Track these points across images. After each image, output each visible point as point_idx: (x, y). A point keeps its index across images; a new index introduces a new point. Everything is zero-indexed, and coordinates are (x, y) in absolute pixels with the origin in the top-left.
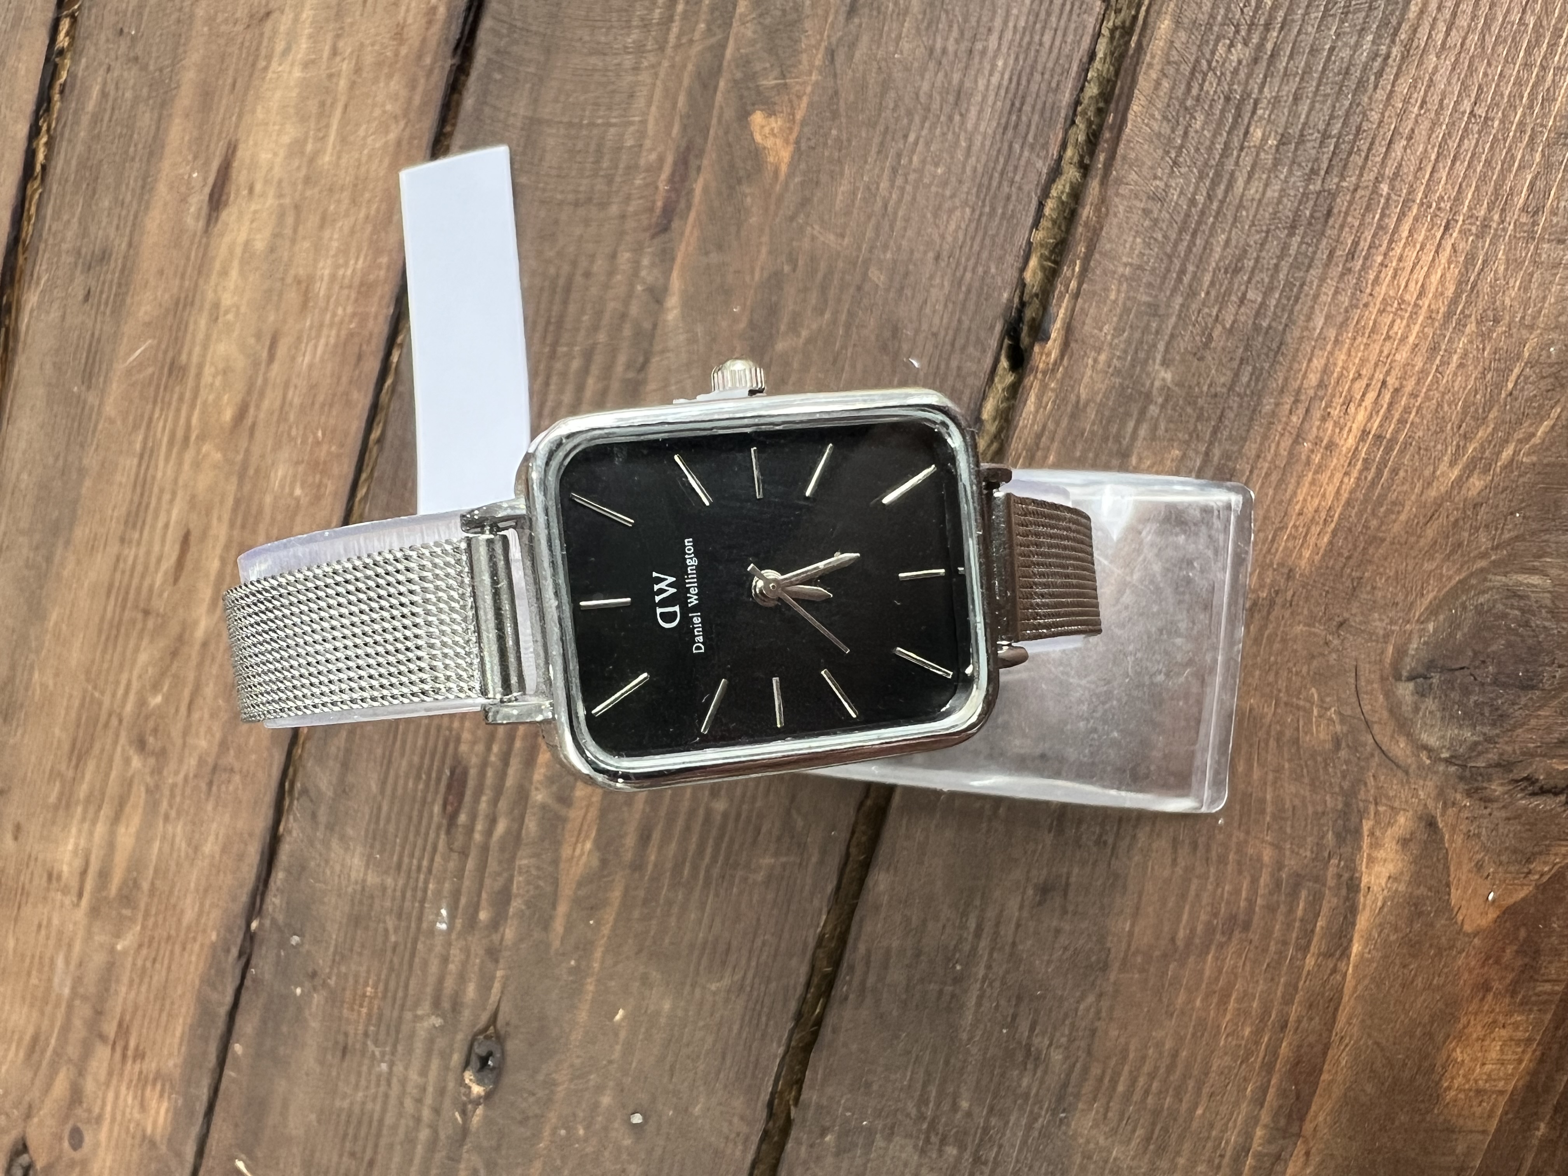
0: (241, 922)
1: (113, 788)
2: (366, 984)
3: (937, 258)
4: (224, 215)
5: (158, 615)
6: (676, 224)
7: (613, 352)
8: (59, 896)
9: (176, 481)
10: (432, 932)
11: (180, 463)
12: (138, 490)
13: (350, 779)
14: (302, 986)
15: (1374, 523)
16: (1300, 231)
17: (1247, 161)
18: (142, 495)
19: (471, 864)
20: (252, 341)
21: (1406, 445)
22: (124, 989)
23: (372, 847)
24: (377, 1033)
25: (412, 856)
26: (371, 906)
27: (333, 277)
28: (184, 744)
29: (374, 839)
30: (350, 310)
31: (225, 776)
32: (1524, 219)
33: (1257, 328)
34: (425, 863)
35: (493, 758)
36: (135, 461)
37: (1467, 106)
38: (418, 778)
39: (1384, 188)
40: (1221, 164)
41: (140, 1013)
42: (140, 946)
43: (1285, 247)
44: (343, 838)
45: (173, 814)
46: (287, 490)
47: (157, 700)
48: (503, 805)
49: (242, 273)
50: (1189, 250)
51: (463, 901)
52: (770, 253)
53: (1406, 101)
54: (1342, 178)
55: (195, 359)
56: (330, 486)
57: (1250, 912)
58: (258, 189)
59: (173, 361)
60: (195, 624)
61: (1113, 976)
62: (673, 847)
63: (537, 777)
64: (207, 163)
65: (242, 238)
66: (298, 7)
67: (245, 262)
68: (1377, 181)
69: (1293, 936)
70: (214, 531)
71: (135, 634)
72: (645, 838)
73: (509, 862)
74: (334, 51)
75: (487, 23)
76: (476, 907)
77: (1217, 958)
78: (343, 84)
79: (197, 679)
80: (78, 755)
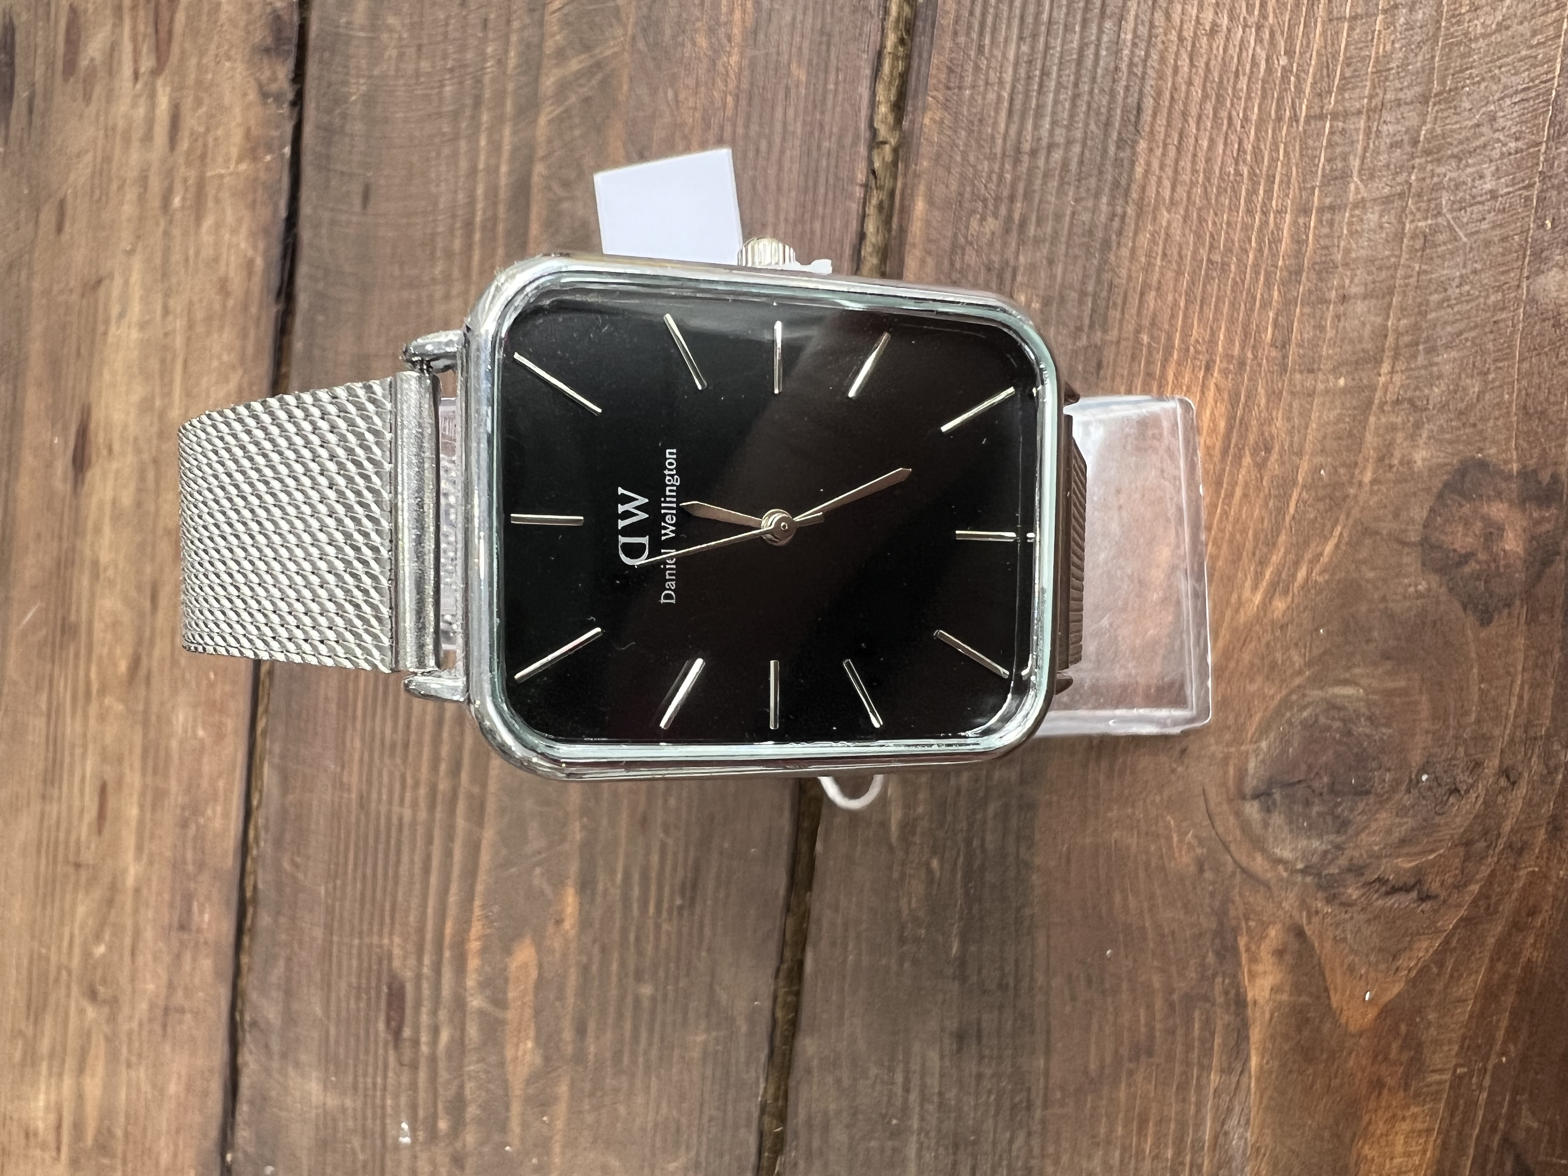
0: (216, 1157)
1: (73, 1042)
4: (89, 476)
5: (88, 866)
8: (38, 1153)
10: (397, 1146)
11: (86, 718)
12: (51, 748)
13: (296, 1006)
18: (55, 752)
19: (423, 1076)
20: (133, 593)
23: (327, 1070)
25: (365, 1075)
26: (335, 1129)
28: (134, 992)
29: (327, 1061)
31: (177, 1016)
32: (1274, 353)
34: (379, 1080)
35: (425, 970)
36: (44, 720)
37: (1204, 253)
38: (358, 998)
39: (1145, 338)
44: (297, 1064)
45: (134, 1061)
46: (190, 734)
47: (100, 950)
48: (443, 1015)
51: (421, 1113)
53: (1149, 255)
54: (1105, 331)
55: (84, 616)
56: (230, 724)
57: (1151, 1037)
58: (116, 447)
59: (64, 619)
60: (125, 871)
61: (1038, 1113)
62: (609, 1035)
63: (471, 982)
64: (65, 429)
65: (109, 495)
66: (127, 271)
67: (116, 518)
68: (1138, 331)
69: (1195, 1055)
70: (128, 779)
71: (70, 887)
72: (581, 1031)
73: (458, 1070)
74: (166, 312)
75: (303, 270)
76: (434, 1118)
77: (1129, 1085)
78: (179, 341)
79: (136, 925)
80: (35, 1010)
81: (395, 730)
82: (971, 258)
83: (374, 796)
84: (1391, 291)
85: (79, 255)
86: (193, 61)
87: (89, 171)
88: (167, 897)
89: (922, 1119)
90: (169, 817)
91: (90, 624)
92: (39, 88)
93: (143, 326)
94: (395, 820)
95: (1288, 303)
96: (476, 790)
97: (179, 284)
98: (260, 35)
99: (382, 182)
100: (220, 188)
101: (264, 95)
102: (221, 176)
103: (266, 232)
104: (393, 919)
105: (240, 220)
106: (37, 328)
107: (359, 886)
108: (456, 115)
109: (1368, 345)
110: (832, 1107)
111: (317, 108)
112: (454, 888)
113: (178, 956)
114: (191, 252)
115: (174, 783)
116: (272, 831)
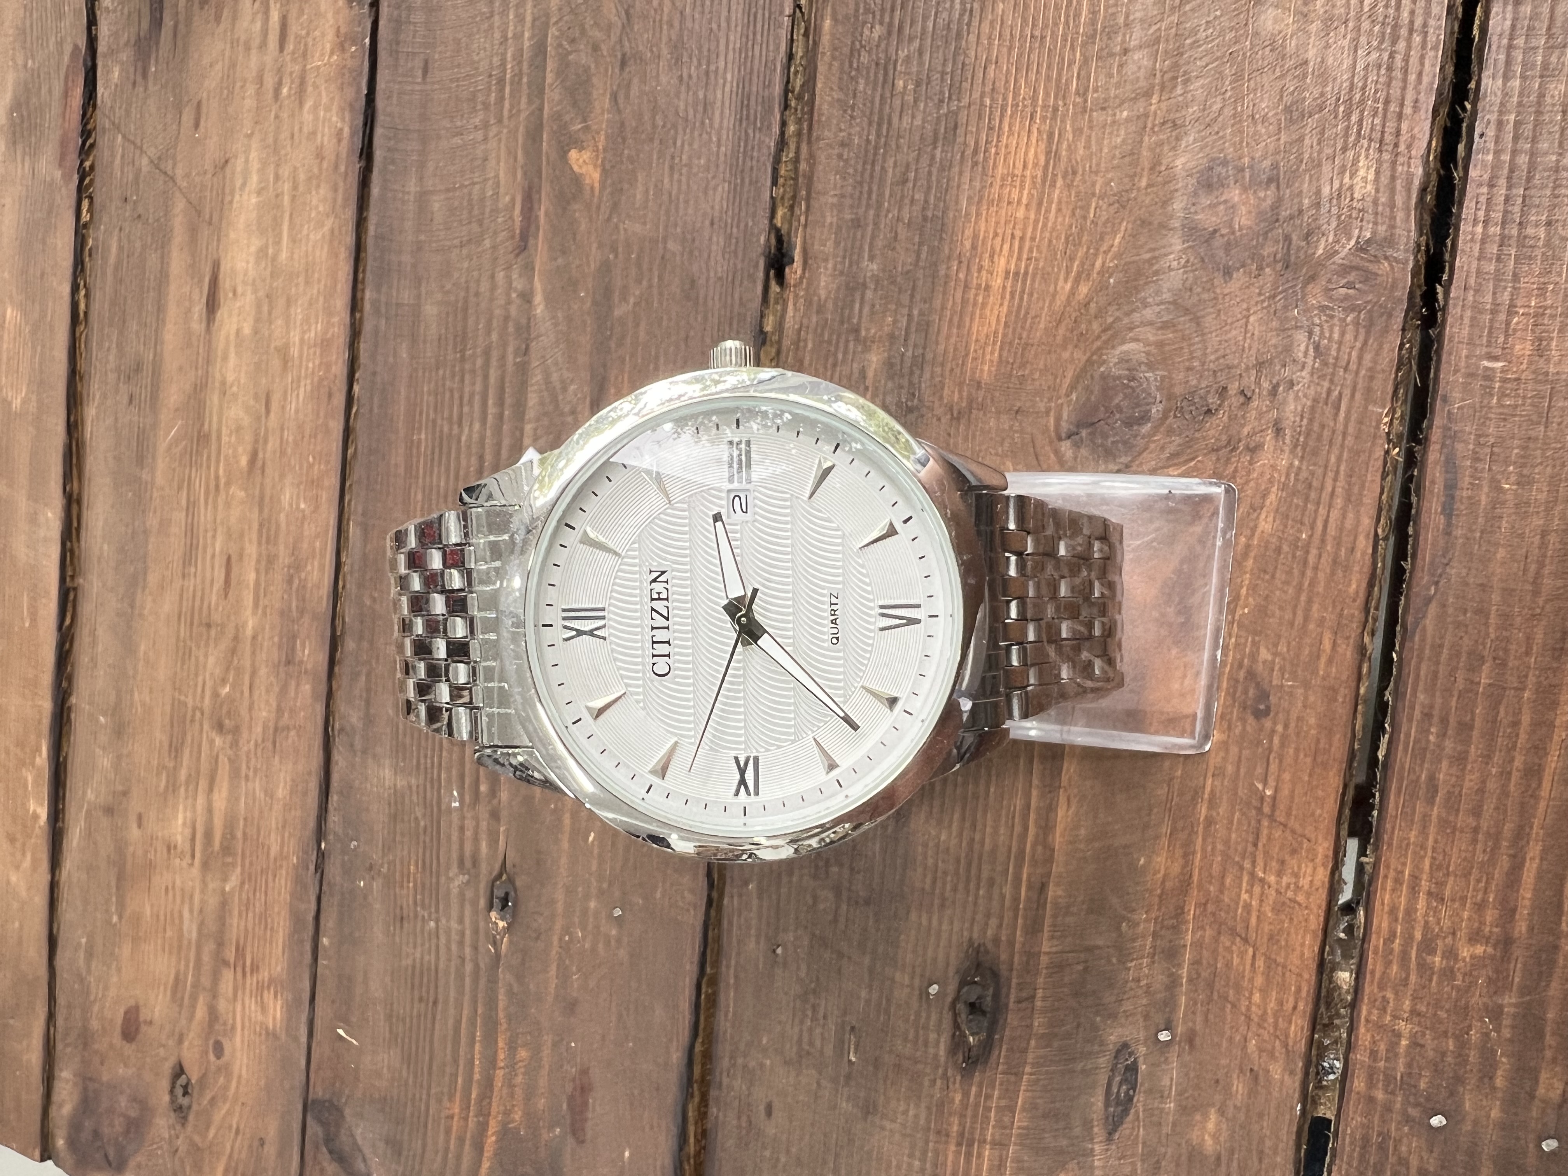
0: (313, 846)
1: (205, 768)
2: (409, 864)
3: (712, 224)
4: (218, 315)
5: (217, 625)
6: (531, 241)
7: (504, 345)
8: (177, 862)
9: (215, 520)
10: (450, 810)
11: (215, 508)
12: (189, 535)
13: (372, 711)
14: (363, 879)
15: (1024, 335)
16: (940, 144)
17: (897, 102)
18: (192, 538)
20: (252, 402)
21: (1034, 275)
22: (236, 920)
23: (397, 757)
24: (423, 900)
25: (426, 756)
26: (403, 803)
27: (302, 341)
28: (251, 719)
29: (397, 751)
30: (317, 361)
31: (284, 734)
32: (1078, 100)
33: (925, 219)
34: (436, 759)
36: (184, 514)
37: (1027, 33)
39: (987, 102)
40: (881, 110)
41: (250, 936)
42: (243, 883)
43: (933, 157)
44: (374, 756)
45: (251, 774)
46: (294, 507)
47: (225, 690)
49: (237, 353)
50: (872, 176)
51: (467, 781)
52: (599, 248)
53: (989, 38)
54: (959, 100)
55: (215, 426)
56: (324, 496)
58: (240, 290)
59: (199, 432)
60: (246, 622)
64: (201, 281)
65: (233, 328)
66: (247, 152)
67: (238, 346)
68: (982, 97)
70: (247, 551)
71: (203, 645)
74: (277, 178)
75: (379, 132)
76: (477, 784)
78: (286, 199)
79: (253, 665)
80: (175, 749)
82: (865, 58)
84: (1157, 41)
85: (212, 143)
87: (219, 77)
88: (276, 639)
90: (279, 576)
91: (219, 431)
92: (182, 17)
93: (260, 192)
95: (1086, 61)
97: (286, 155)
99: (437, 56)
100: (317, 76)
101: (350, 0)
102: (318, 67)
103: (352, 107)
105: (332, 100)
106: (179, 207)
109: (1142, 83)
111: (389, 5)
113: (285, 686)
114: (296, 129)
115: (282, 547)
116: (356, 575)
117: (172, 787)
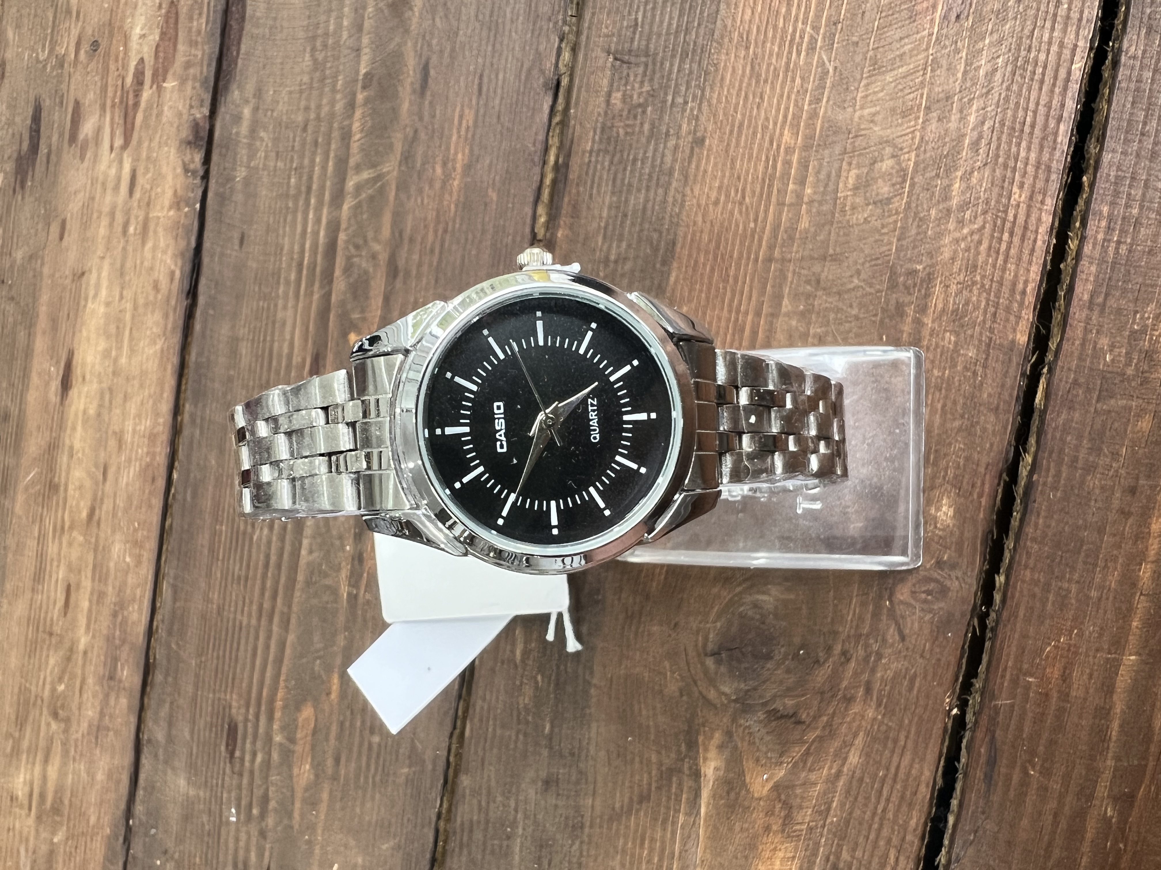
0: (123, 822)
1: (42, 743)
2: (195, 856)
4: (70, 393)
5: (57, 635)
8: (17, 810)
9: (59, 554)
10: (228, 823)
11: (61, 543)
12: (39, 560)
13: (174, 732)
14: (159, 859)
18: (41, 563)
19: (245, 781)
20: (94, 469)
23: (190, 773)
25: (212, 777)
26: (193, 808)
27: (134, 431)
29: (190, 768)
30: (145, 450)
31: (105, 732)
34: (220, 781)
35: (250, 717)
36: (36, 542)
38: (211, 730)
42: (67, 839)
44: (173, 769)
45: (78, 758)
46: (121, 559)
47: (61, 688)
48: (259, 744)
49: (84, 429)
51: (243, 803)
55: (63, 480)
56: (145, 555)
57: (650, 790)
58: (88, 377)
59: (51, 482)
60: (78, 641)
61: (587, 830)
62: (353, 765)
63: (275, 727)
64: (58, 362)
65: (82, 407)
66: (100, 269)
67: (85, 422)
69: (672, 803)
70: (84, 584)
71: (45, 647)
72: (337, 760)
73: (266, 778)
74: (121, 297)
75: (203, 281)
76: (250, 806)
77: (636, 818)
78: (128, 316)
79: (83, 674)
80: (21, 721)
81: (240, 569)
83: (226, 607)
85: (72, 256)
86: (146, 144)
87: (81, 204)
88: (102, 658)
89: (524, 829)
90: (106, 609)
91: (66, 485)
92: (54, 148)
93: (108, 304)
94: (237, 623)
96: (286, 610)
97: (130, 280)
98: (186, 133)
99: (252, 233)
100: (157, 224)
101: (186, 170)
102: (158, 218)
103: (182, 254)
104: (233, 683)
105: (168, 246)
106: (45, 298)
107: (215, 661)
108: (296, 198)
110: (475, 818)
111: (217, 182)
112: (269, 668)
113: (107, 696)
114: (138, 262)
115: (110, 589)
116: (166, 622)
117: (16, 751)
